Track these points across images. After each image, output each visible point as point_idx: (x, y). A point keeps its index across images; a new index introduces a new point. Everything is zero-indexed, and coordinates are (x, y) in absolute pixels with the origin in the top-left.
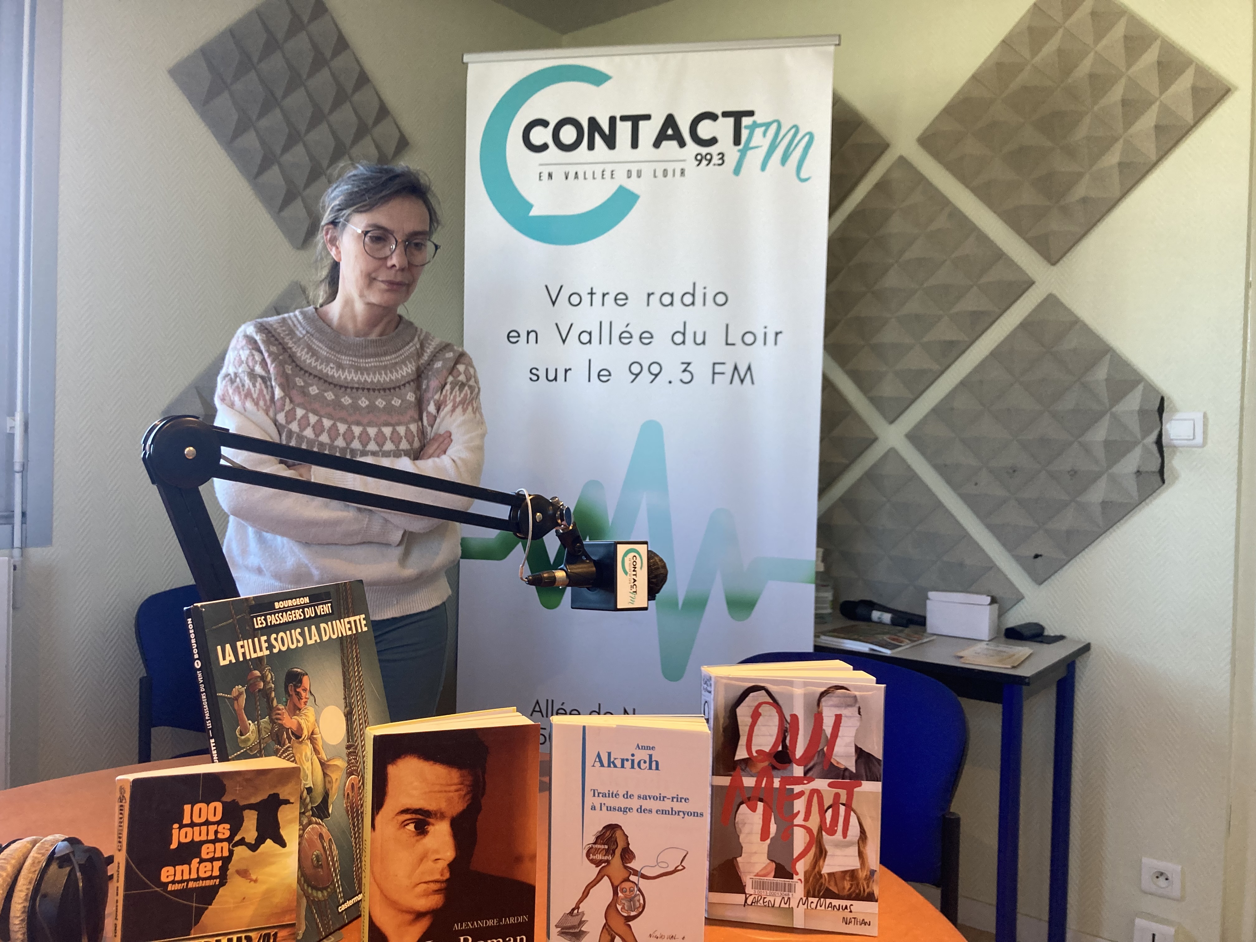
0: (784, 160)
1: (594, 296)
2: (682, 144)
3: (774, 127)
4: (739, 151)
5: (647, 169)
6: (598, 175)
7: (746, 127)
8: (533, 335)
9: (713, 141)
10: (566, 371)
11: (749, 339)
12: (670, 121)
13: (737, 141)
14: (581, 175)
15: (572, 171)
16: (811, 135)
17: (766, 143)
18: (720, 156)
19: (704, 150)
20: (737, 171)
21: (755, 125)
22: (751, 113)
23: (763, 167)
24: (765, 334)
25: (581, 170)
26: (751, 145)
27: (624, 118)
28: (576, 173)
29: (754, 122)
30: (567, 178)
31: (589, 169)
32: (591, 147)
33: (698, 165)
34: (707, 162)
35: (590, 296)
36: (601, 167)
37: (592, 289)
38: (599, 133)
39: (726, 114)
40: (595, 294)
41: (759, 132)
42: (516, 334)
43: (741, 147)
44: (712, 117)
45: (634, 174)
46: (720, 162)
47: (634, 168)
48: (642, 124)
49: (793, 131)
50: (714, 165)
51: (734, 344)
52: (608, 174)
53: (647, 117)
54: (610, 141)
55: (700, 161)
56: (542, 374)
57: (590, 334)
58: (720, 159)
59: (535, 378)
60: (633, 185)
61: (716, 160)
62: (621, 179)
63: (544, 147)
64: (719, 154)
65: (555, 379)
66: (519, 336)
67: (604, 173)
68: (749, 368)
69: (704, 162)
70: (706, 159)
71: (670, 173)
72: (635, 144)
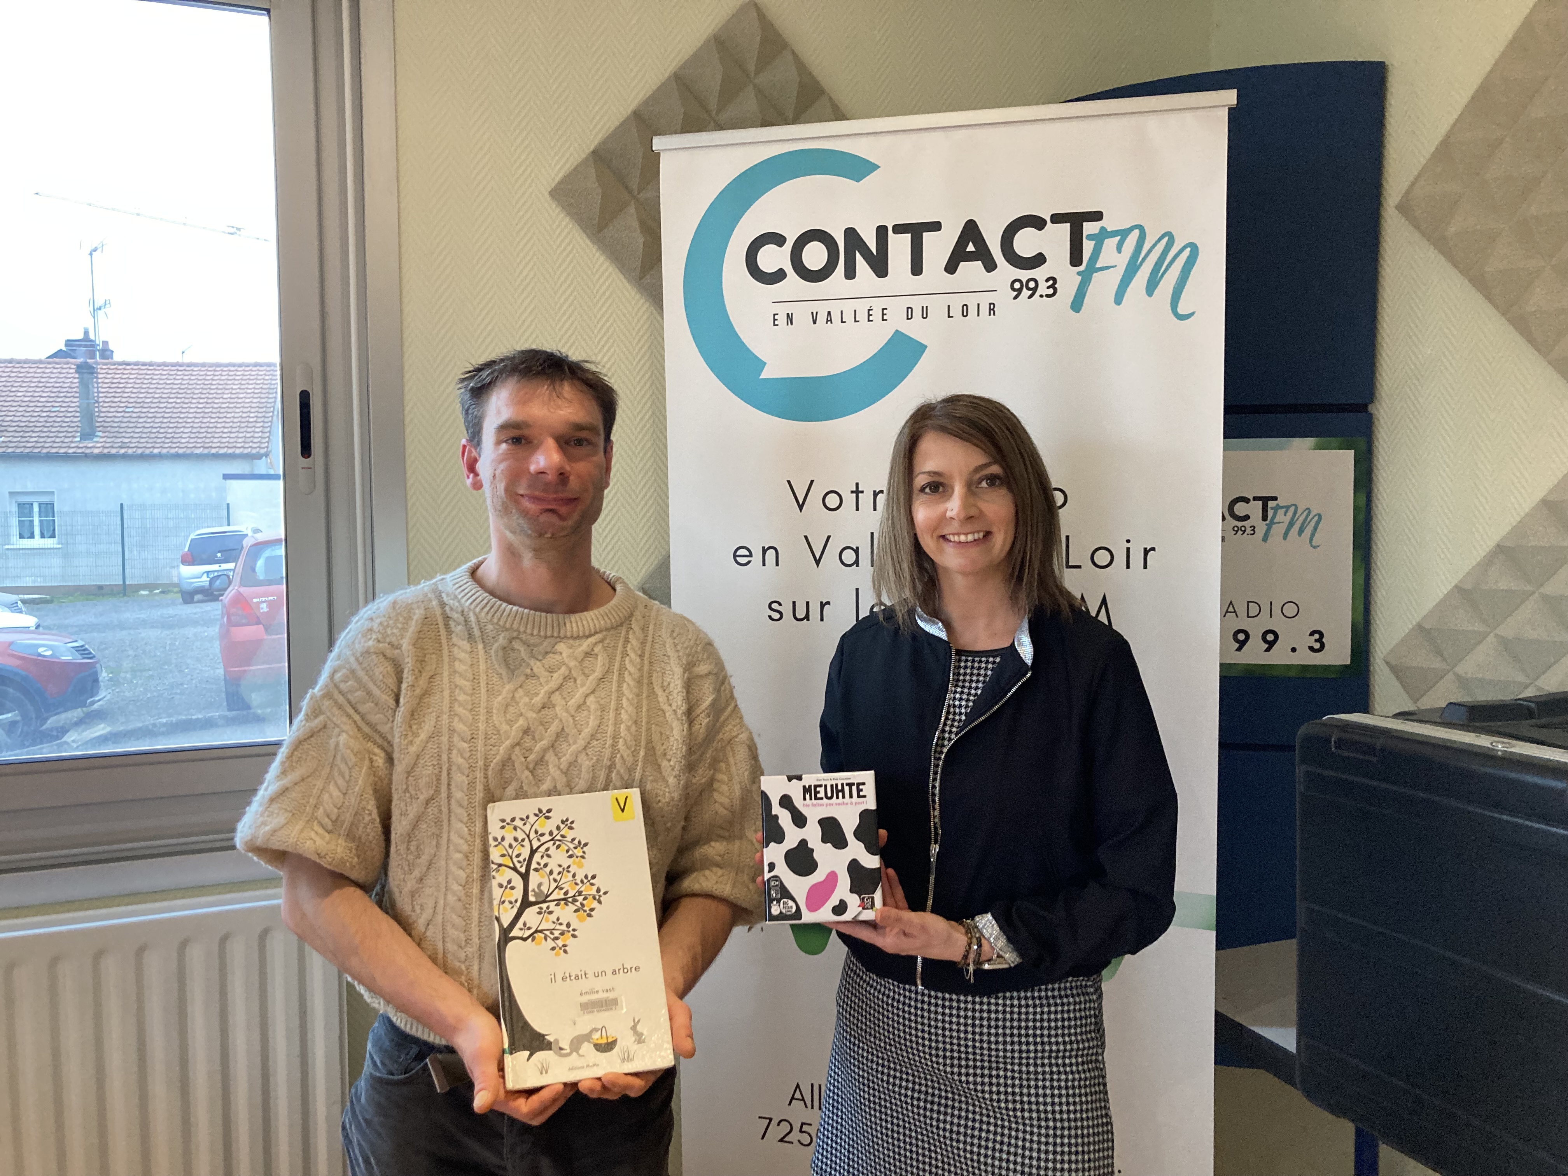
0: (1151, 287)
1: (860, 495)
2: (991, 266)
3: (1135, 234)
4: (1079, 273)
5: (937, 306)
6: (862, 316)
7: (1090, 237)
8: (771, 554)
9: (1039, 260)
10: (823, 605)
11: (1102, 558)
12: (971, 230)
13: (1076, 258)
14: (836, 317)
15: (822, 310)
16: (1194, 247)
17: (1122, 261)
18: (1051, 282)
19: (1024, 275)
20: (1077, 304)
21: (1104, 234)
22: (1097, 216)
23: (1119, 299)
24: (1128, 549)
25: (835, 308)
26: (1098, 265)
27: (899, 229)
28: (829, 313)
29: (1103, 229)
30: (815, 322)
31: (848, 308)
32: (850, 274)
33: (1015, 298)
34: (1030, 292)
35: (854, 495)
36: (868, 303)
37: (857, 484)
38: (860, 253)
39: (1057, 218)
40: (862, 492)
41: (1110, 244)
42: (748, 553)
43: (1082, 268)
44: (1037, 223)
45: (917, 313)
46: (1051, 291)
47: (917, 304)
48: (928, 237)
49: (1166, 239)
50: (1041, 296)
51: (1079, 567)
52: (876, 315)
53: (936, 226)
54: (880, 266)
55: (1020, 291)
56: (787, 609)
57: (856, 551)
58: (1048, 287)
59: (777, 616)
60: (915, 329)
61: (1043, 289)
62: (897, 321)
63: (780, 275)
64: (1047, 281)
65: (807, 617)
66: (751, 555)
67: (871, 312)
68: (1104, 602)
69: (1026, 293)
70: (1028, 289)
71: (973, 310)
72: (917, 268)
